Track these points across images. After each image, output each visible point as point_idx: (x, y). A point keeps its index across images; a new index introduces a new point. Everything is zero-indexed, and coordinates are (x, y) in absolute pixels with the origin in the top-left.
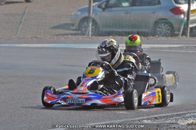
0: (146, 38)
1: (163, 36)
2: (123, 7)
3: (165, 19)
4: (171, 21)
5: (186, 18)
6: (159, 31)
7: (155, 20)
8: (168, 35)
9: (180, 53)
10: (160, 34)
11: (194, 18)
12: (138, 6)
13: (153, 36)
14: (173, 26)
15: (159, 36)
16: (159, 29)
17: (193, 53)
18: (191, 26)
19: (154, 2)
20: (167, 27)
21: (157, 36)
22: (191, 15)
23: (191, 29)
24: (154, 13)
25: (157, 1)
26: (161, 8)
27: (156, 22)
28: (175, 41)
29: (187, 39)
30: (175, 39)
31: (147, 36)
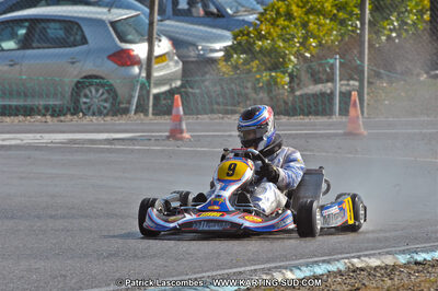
0: (55, 119)
1: (94, 114)
2: (3, 50)
3: (96, 77)
4: (111, 82)
5: (144, 75)
6: (85, 103)
7: (75, 80)
8: (105, 111)
9: (132, 151)
10: (88, 111)
11: (162, 73)
12: (39, 48)
13: (72, 114)
14: (115, 92)
15: (84, 115)
16: (85, 100)
17: (162, 151)
18: (155, 91)
19: (72, 38)
20: (103, 94)
21: (81, 114)
22: (155, 66)
23: (157, 97)
24: (73, 63)
25: (78, 38)
26: (88, 53)
27: (78, 82)
28: (120, 124)
29: (146, 120)
30: (120, 121)
31: (59, 115)
